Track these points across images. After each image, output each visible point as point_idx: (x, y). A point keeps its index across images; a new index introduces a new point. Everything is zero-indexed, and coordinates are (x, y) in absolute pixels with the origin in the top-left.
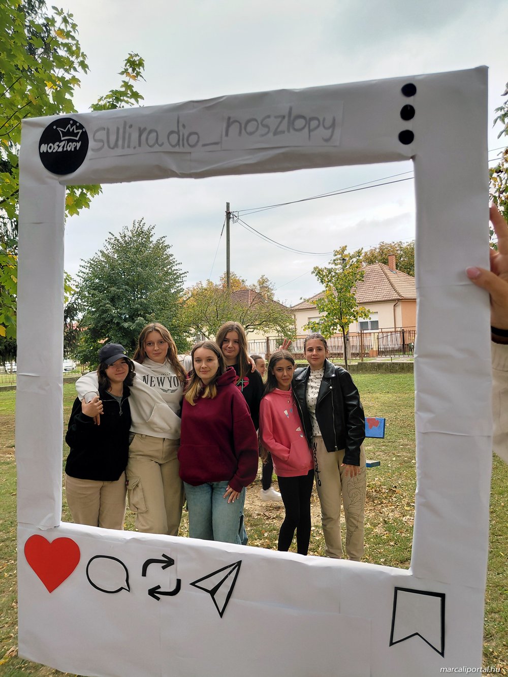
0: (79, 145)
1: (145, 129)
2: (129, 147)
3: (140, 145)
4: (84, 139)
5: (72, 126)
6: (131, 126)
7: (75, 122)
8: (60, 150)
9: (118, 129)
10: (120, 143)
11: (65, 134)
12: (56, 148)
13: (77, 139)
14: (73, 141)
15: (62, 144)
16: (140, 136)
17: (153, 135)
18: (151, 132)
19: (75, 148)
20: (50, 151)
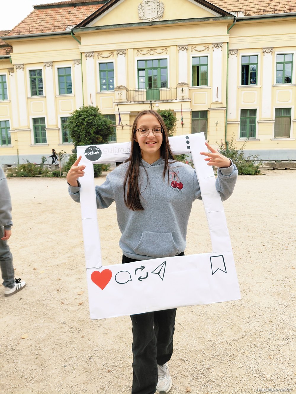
0: (98, 153)
1: (120, 148)
2: (115, 153)
3: (119, 152)
4: (100, 151)
5: (95, 148)
6: (115, 148)
7: (96, 147)
8: (92, 154)
9: (111, 149)
10: (112, 152)
11: (93, 150)
12: (90, 154)
13: (98, 151)
14: (96, 152)
15: (93, 153)
16: (118, 150)
17: (122, 150)
18: (121, 149)
19: (97, 154)
20: (88, 154)
